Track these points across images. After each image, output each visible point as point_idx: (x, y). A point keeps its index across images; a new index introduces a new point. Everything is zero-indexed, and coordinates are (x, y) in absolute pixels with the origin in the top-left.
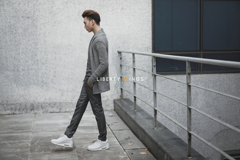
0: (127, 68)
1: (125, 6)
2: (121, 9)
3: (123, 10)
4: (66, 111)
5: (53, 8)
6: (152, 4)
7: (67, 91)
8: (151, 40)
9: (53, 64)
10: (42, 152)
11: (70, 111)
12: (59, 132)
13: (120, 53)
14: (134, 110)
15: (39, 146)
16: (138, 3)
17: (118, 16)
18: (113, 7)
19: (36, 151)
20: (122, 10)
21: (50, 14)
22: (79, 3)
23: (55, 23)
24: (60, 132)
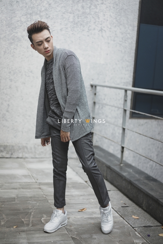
0: (99, 107)
1: (104, 27)
2: (100, 30)
3: (102, 32)
4: (19, 157)
5: (13, 19)
6: (138, 29)
7: (22, 132)
8: (132, 74)
9: (6, 94)
10: (13, 227)
11: (23, 157)
12: (22, 190)
13: (94, 87)
14: (121, 164)
15: (4, 215)
16: (121, 24)
17: (95, 39)
18: (90, 26)
19: (3, 226)
20: (100, 32)
21: (7, 27)
22: (48, 16)
23: (13, 39)
24: (24, 190)
